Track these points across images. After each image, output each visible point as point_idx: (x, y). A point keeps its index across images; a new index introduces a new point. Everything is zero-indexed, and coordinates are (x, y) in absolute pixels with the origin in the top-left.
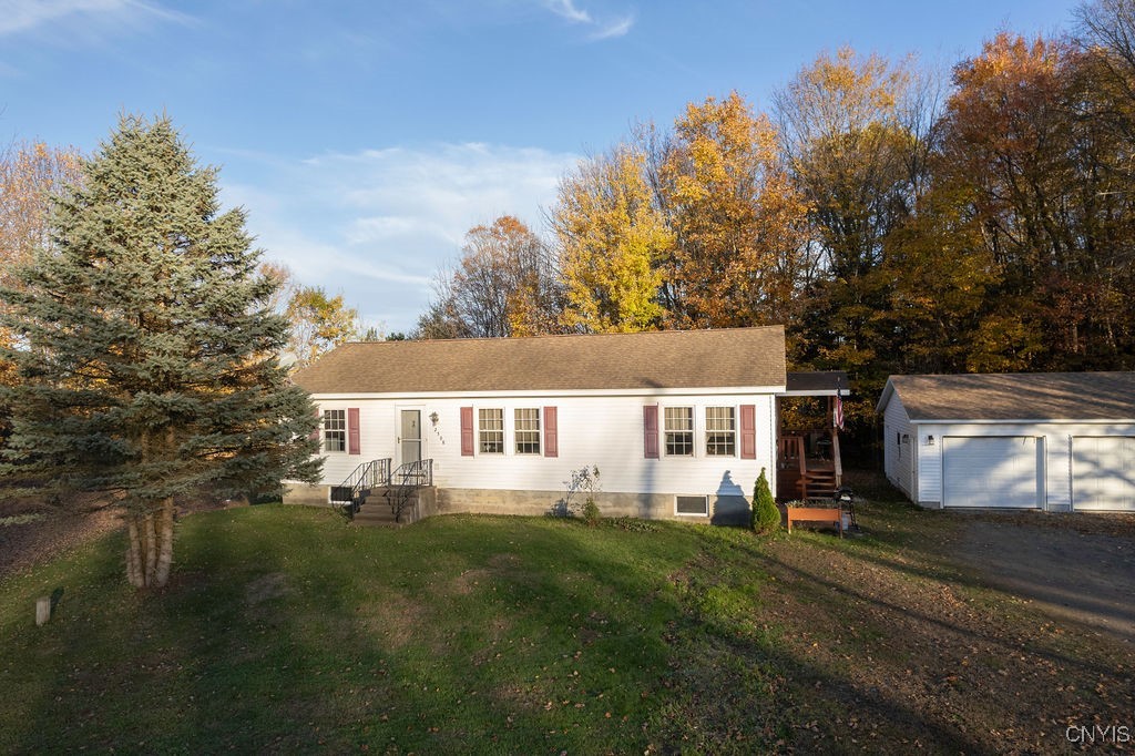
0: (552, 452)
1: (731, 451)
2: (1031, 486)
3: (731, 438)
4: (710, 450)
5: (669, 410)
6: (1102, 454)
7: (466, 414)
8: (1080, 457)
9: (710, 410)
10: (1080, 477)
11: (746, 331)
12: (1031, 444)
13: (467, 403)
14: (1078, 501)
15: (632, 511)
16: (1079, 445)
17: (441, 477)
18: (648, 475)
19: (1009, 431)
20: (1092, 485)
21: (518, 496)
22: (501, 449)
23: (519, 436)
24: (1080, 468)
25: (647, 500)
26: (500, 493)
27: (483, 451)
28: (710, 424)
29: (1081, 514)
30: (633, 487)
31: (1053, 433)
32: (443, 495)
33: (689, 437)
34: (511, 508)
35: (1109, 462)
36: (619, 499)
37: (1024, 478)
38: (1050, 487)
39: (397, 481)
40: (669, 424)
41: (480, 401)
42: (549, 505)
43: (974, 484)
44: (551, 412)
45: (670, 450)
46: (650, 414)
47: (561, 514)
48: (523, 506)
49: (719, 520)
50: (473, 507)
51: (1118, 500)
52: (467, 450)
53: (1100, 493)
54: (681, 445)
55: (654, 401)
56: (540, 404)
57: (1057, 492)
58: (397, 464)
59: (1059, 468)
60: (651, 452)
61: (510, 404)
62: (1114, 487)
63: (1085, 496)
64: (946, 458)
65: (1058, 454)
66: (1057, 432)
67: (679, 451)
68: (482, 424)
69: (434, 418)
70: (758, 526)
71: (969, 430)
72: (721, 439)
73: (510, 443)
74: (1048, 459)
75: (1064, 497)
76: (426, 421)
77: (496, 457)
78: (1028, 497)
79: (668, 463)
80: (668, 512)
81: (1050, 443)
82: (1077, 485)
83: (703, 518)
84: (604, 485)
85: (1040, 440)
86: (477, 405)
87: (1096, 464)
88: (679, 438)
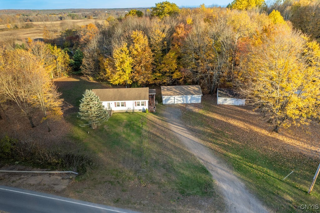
0: (125, 106)
4: (142, 105)
5: (137, 102)
9: (141, 102)
13: (115, 102)
17: (113, 109)
25: (134, 110)
27: (117, 106)
29: (178, 104)
33: (139, 104)
42: (125, 111)
56: (124, 102)
58: (108, 108)
60: (136, 106)
61: (120, 102)
64: (165, 99)
73: (120, 105)
80: (137, 111)
83: (141, 111)
85: (174, 98)
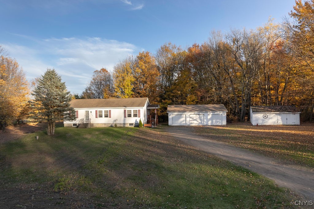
0: (110, 117)
1: (137, 116)
2: (185, 122)
3: (137, 114)
4: (134, 116)
5: (128, 110)
6: (194, 117)
7: (96, 111)
8: (191, 118)
9: (134, 110)
10: (191, 121)
11: (142, 98)
12: (185, 116)
13: (96, 110)
14: (191, 124)
15: (122, 126)
16: (191, 116)
17: (92, 122)
18: (124, 120)
19: (181, 114)
20: (192, 122)
21: (105, 124)
22: (102, 117)
23: (105, 115)
24: (191, 119)
25: (124, 124)
26: (102, 124)
27: (99, 117)
28: (134, 112)
29: (191, 126)
30: (122, 122)
31: (187, 114)
32: (92, 125)
33: (131, 114)
34: (104, 126)
35: (195, 118)
36: (120, 124)
37: (183, 121)
38: (187, 122)
39: (85, 122)
40: (128, 113)
41: (99, 109)
42: (109, 125)
43: (176, 122)
44: (110, 111)
45: (128, 116)
46: (125, 111)
47: (112, 126)
48: (106, 126)
49: (135, 127)
50: (98, 126)
51: (196, 124)
52: (96, 117)
53: (193, 123)
54: (130, 116)
55: (126, 109)
56: (108, 110)
57: (188, 123)
58: (85, 119)
59: (188, 119)
60: (125, 117)
61: (103, 110)
62: (195, 122)
63: (192, 123)
64: (172, 118)
65: (188, 117)
66: (188, 114)
67: (129, 117)
68: (99, 113)
69: (91, 112)
70: (140, 127)
71: (176, 114)
72: (135, 115)
73: (103, 116)
74: (187, 118)
75: (189, 124)
76: (90, 112)
77: (101, 118)
78: (184, 124)
79: (127, 118)
80: (128, 126)
81: (187, 116)
82: (190, 122)
83: (133, 126)
84: (118, 122)
85: (186, 115)
86: (98, 110)
87: (193, 119)
88: (129, 115)
